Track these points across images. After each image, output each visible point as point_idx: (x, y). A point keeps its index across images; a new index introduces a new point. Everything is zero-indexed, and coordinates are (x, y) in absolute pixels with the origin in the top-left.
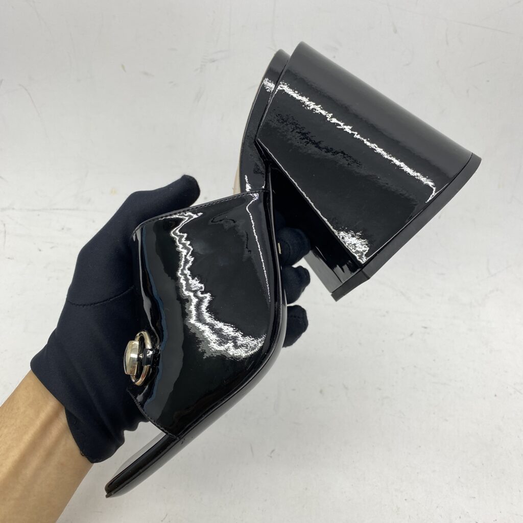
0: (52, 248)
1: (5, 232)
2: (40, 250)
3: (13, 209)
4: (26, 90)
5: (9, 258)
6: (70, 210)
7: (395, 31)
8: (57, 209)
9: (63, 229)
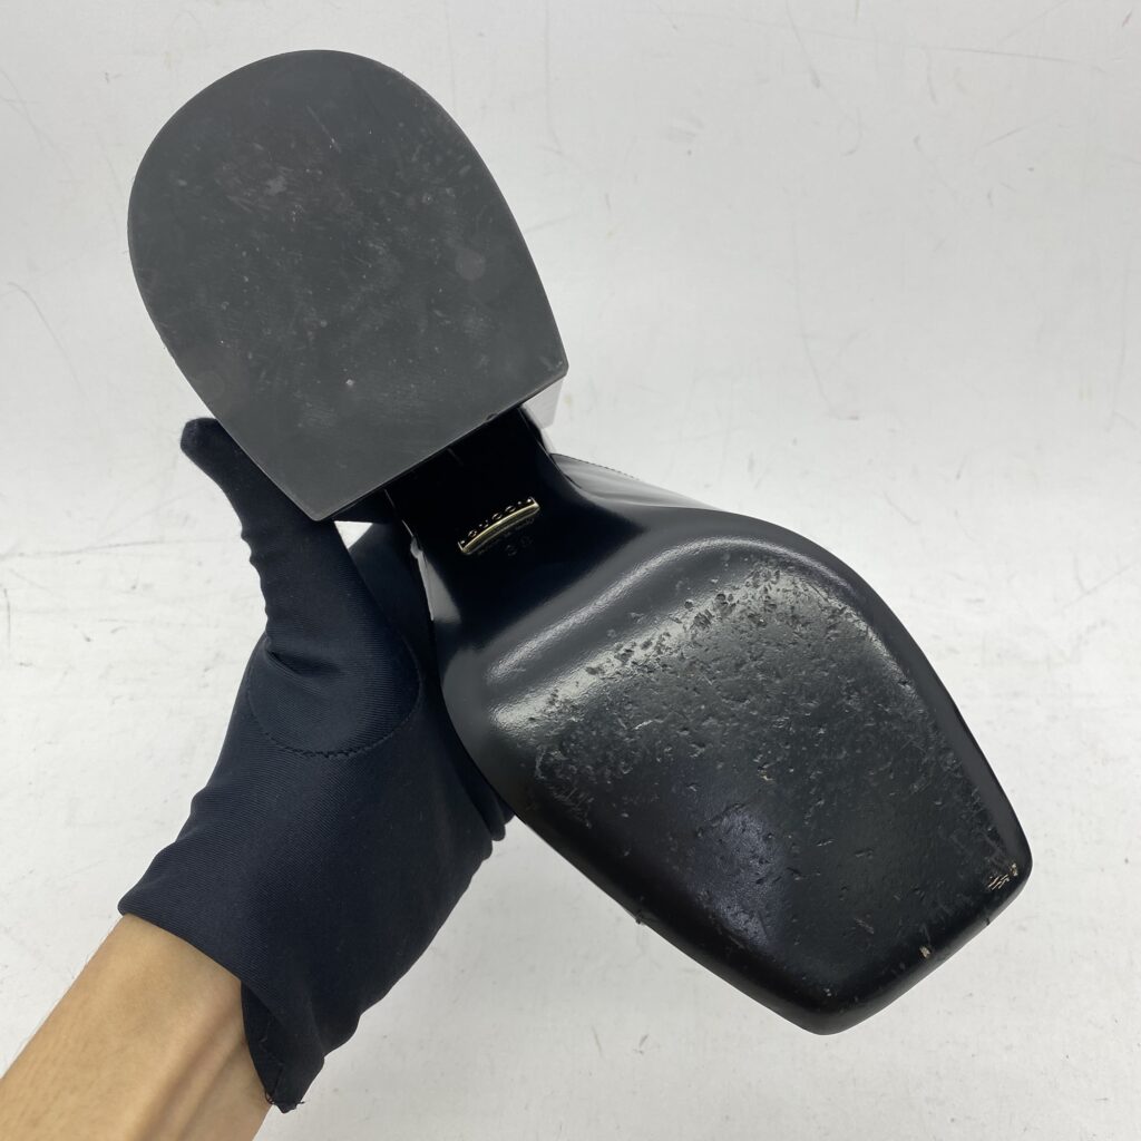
0: (114, 631)
1: (9, 607)
2: (88, 640)
3: (22, 555)
4: (25, 292)
5: (21, 664)
6: (146, 543)
7: (817, 84)
8: (118, 545)
9: (134, 588)
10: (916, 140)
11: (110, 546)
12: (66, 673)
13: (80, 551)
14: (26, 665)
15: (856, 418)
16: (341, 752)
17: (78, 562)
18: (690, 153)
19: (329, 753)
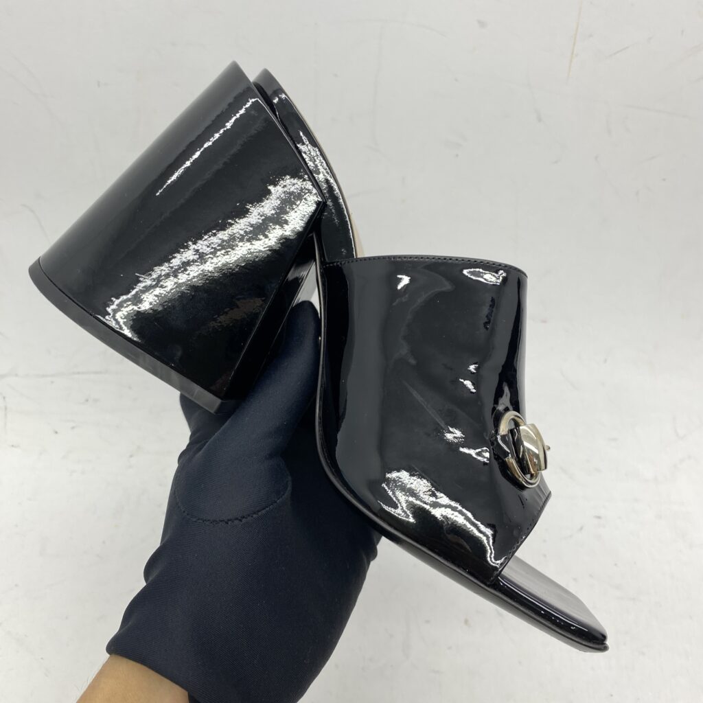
0: (73, 428)
1: (6, 408)
2: (56, 433)
3: (16, 375)
4: (32, 211)
5: (13, 446)
6: (96, 373)
7: (540, 120)
8: (79, 373)
9: (87, 400)
11: (74, 373)
12: (41, 454)
13: (54, 376)
14: (16, 447)
16: (237, 519)
17: (52, 382)
18: (457, 155)
19: (229, 520)
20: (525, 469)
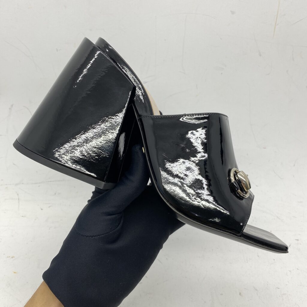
10: (287, 71)
11: (49, 182)
12: (35, 220)
13: (40, 183)
14: (24, 217)
15: (265, 148)
17: (39, 186)
20: (242, 190)
